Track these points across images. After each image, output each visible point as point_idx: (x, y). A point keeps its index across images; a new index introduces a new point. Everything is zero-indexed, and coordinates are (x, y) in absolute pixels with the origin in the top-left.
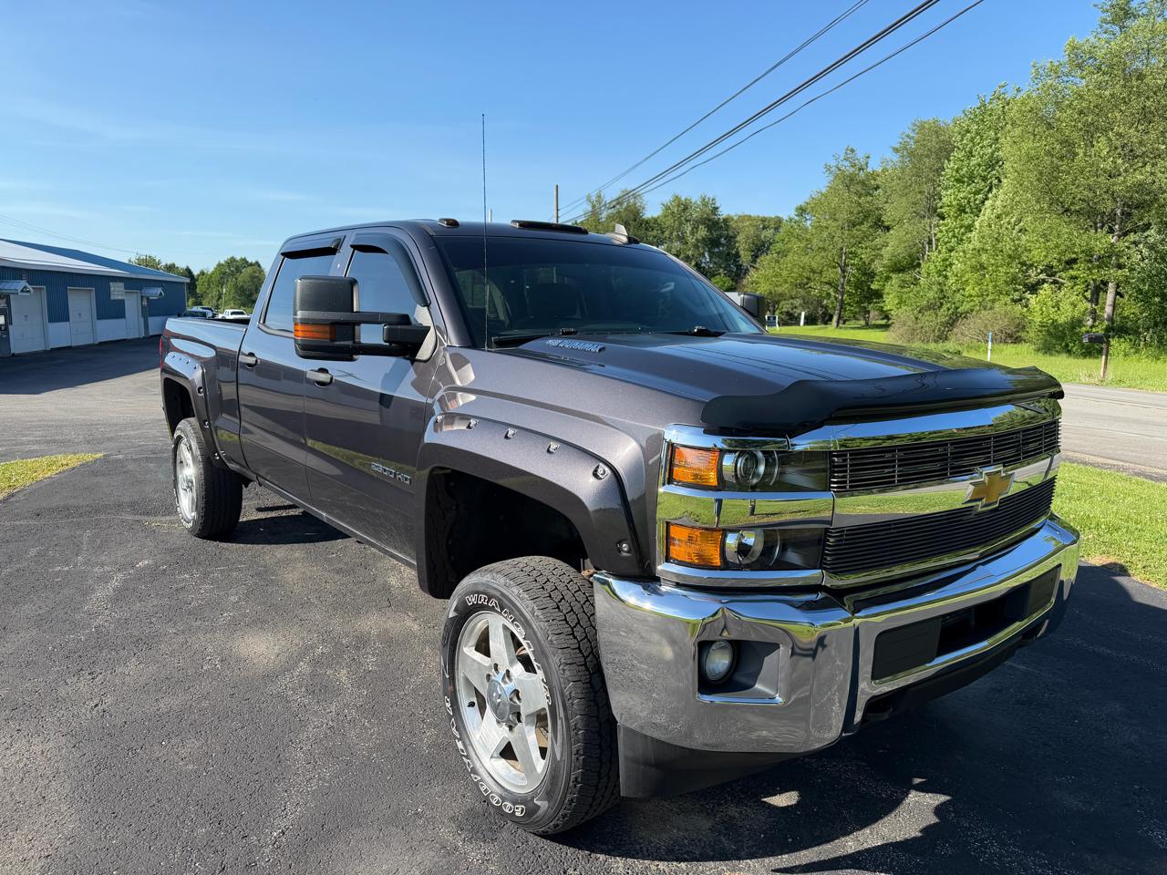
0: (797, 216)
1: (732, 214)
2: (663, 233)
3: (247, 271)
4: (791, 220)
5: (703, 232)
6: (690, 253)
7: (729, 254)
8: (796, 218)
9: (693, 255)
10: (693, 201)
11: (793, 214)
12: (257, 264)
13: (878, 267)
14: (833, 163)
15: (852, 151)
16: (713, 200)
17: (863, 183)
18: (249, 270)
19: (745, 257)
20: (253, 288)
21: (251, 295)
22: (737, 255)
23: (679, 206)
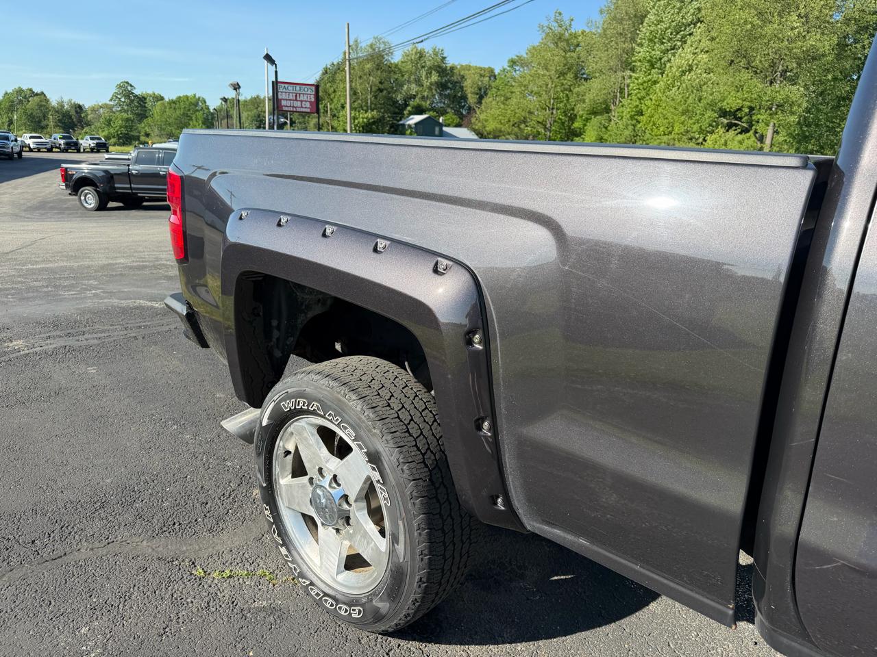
0: (509, 66)
1: (456, 64)
2: (403, 76)
3: (34, 101)
4: (504, 70)
5: (435, 77)
6: (426, 94)
7: (455, 96)
8: (508, 68)
9: (427, 96)
10: (426, 51)
11: (506, 65)
12: (42, 93)
13: (580, 110)
14: (546, 24)
15: (560, 14)
16: (442, 50)
17: (567, 41)
18: (36, 98)
19: (472, 99)
20: (41, 115)
21: (40, 122)
22: (464, 98)
23: (416, 53)
